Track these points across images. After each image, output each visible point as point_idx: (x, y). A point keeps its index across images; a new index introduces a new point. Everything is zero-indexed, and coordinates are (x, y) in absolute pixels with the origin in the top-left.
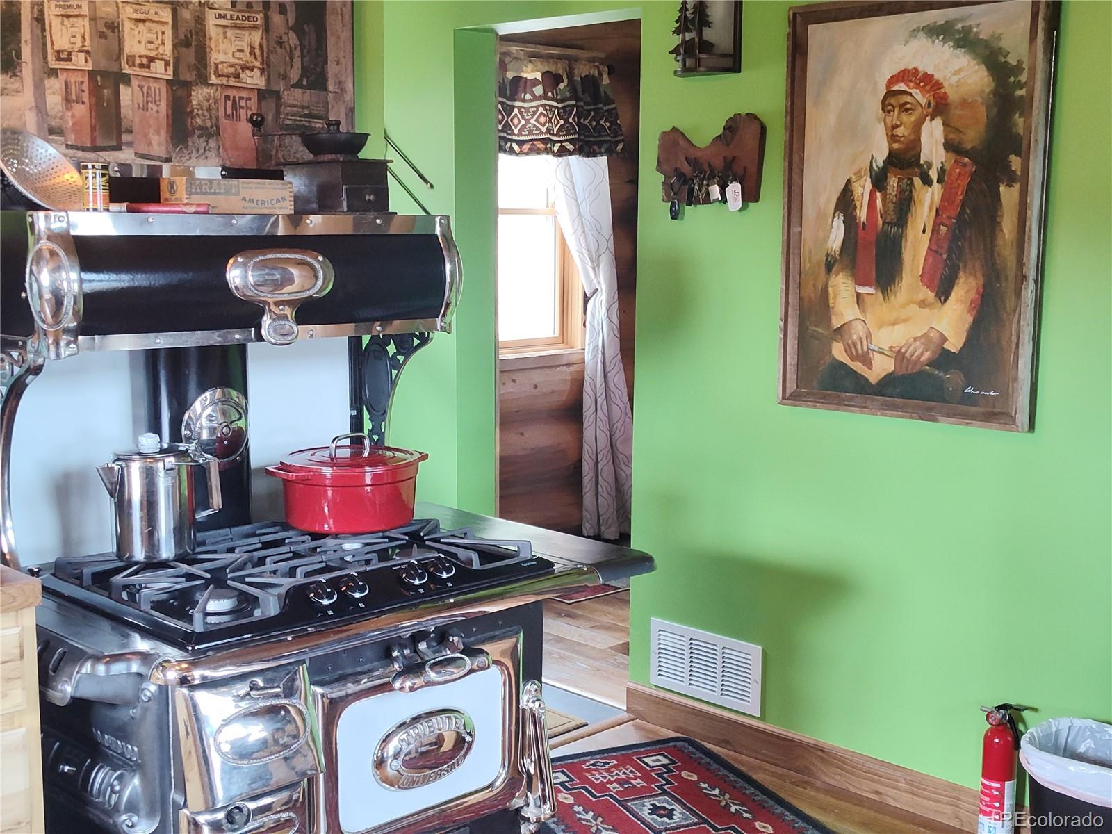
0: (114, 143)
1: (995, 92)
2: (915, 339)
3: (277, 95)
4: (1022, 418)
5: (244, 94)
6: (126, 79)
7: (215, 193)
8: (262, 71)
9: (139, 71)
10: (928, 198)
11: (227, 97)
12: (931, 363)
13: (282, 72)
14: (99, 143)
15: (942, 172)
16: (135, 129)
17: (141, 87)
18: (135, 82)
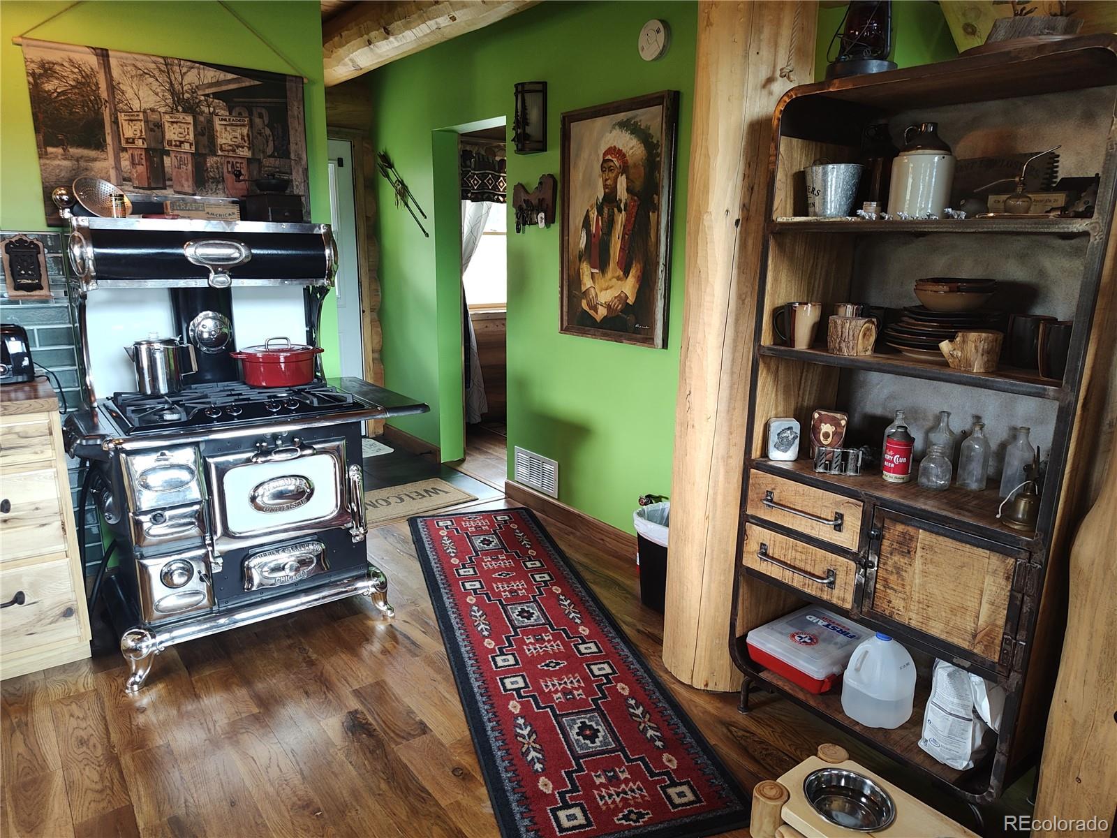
0: (161, 186)
1: (647, 159)
2: (615, 298)
3: (259, 161)
4: (659, 340)
5: (239, 160)
6: (168, 153)
7: (189, 210)
8: (249, 148)
9: (174, 149)
10: (621, 218)
11: (228, 162)
12: (622, 311)
13: (261, 148)
14: (153, 185)
15: (626, 204)
16: (173, 178)
17: (176, 157)
18: (172, 155)
